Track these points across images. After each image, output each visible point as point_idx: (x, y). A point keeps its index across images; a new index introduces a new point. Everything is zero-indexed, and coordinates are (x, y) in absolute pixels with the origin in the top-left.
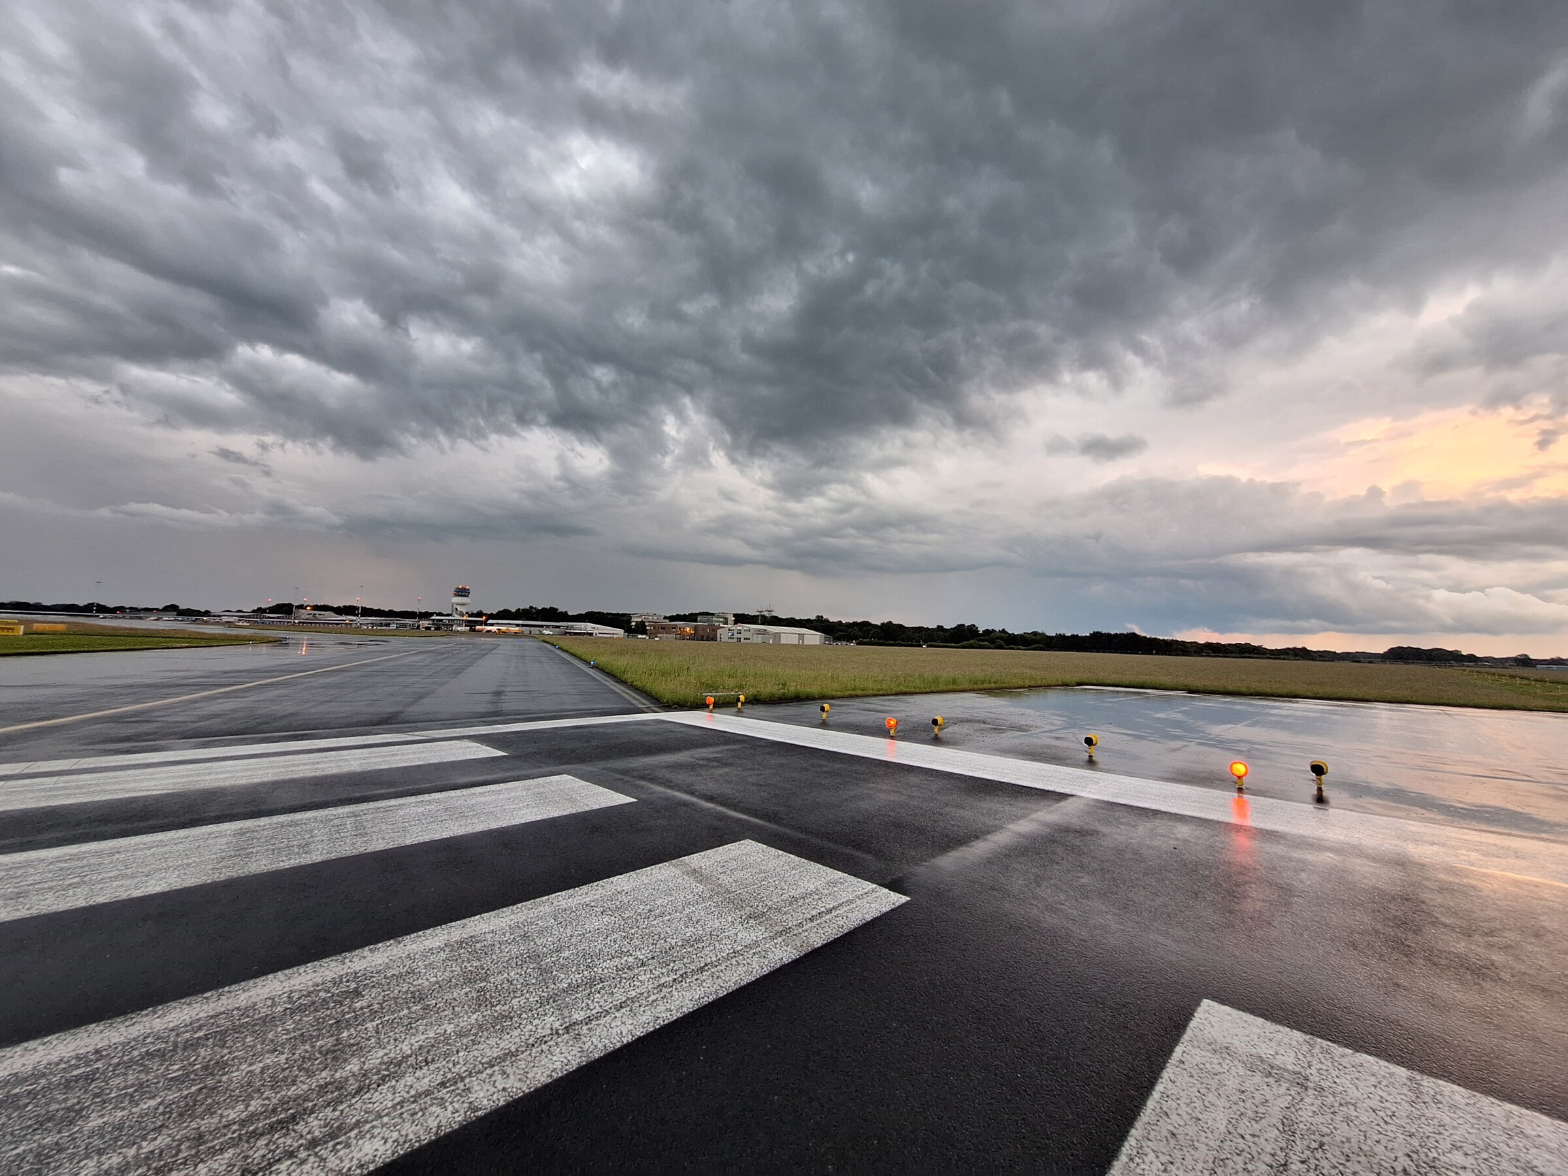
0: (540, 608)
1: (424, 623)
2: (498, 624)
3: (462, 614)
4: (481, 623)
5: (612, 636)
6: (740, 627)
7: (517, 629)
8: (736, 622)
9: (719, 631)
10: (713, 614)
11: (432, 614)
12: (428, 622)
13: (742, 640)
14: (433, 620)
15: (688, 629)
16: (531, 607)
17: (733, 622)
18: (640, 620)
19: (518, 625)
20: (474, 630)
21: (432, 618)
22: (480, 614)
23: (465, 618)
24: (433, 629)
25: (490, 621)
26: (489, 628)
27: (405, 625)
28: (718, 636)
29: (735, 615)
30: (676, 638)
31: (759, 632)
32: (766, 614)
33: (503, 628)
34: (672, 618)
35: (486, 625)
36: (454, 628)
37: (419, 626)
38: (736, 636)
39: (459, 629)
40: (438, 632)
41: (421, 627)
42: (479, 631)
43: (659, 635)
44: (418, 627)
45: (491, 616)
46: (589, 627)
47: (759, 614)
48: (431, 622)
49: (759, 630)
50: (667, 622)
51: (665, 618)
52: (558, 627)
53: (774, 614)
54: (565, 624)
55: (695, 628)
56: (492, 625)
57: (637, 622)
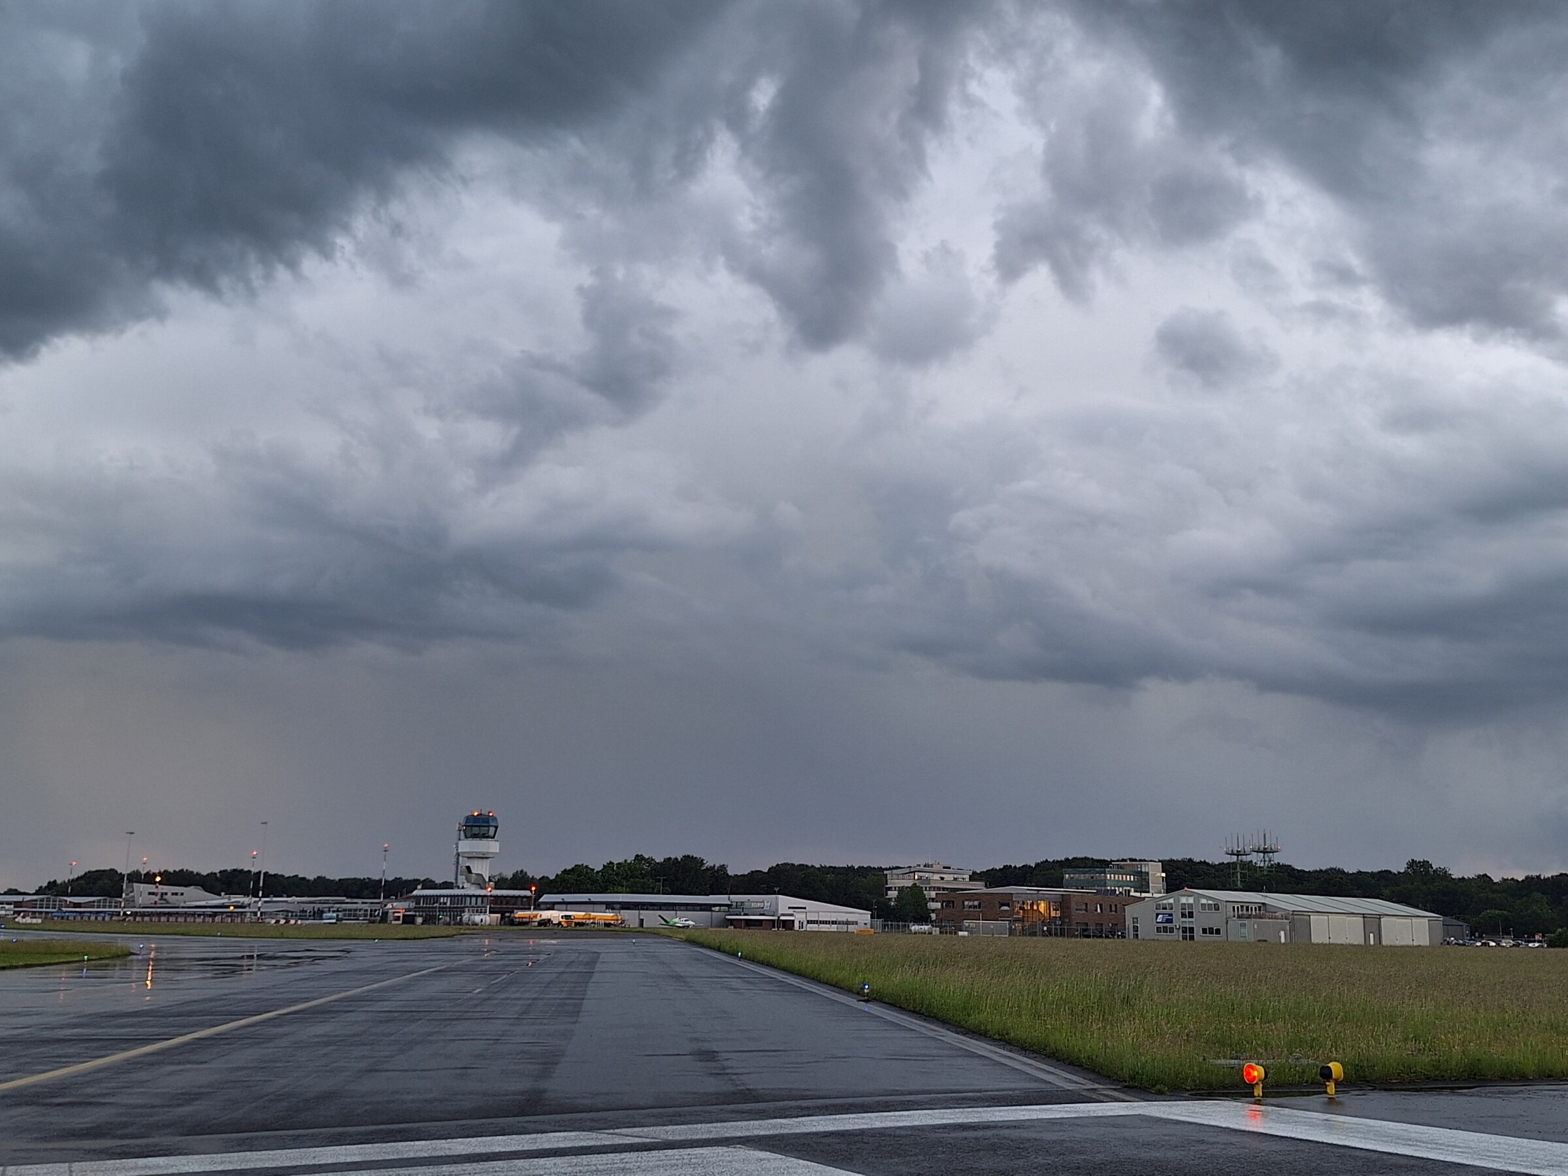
0: (659, 859)
1: (398, 907)
2: (563, 903)
3: (481, 883)
4: (526, 903)
5: (844, 928)
6: (1186, 898)
7: (609, 915)
8: (1172, 885)
9: (1130, 911)
10: (1104, 864)
11: (413, 884)
12: (405, 905)
13: (1198, 933)
14: (418, 898)
15: (1042, 907)
16: (639, 858)
17: (1161, 885)
18: (909, 883)
19: (610, 906)
20: (512, 922)
21: (415, 893)
22: (520, 880)
23: (489, 891)
24: (419, 920)
25: (545, 898)
26: (546, 914)
27: (353, 914)
28: (1129, 922)
29: (1168, 866)
30: (1012, 932)
31: (1244, 913)
32: (1256, 859)
33: (578, 915)
34: (994, 877)
35: (538, 907)
36: (466, 916)
37: (385, 914)
38: (1178, 921)
39: (477, 918)
40: (432, 930)
41: (390, 917)
42: (523, 923)
43: (966, 923)
44: (384, 917)
45: (546, 885)
46: (784, 904)
47: (1234, 858)
48: (413, 905)
49: (1245, 906)
50: (980, 887)
51: (974, 877)
52: (707, 907)
53: (1277, 859)
54: (723, 899)
55: (1063, 903)
56: (551, 906)
57: (901, 890)
